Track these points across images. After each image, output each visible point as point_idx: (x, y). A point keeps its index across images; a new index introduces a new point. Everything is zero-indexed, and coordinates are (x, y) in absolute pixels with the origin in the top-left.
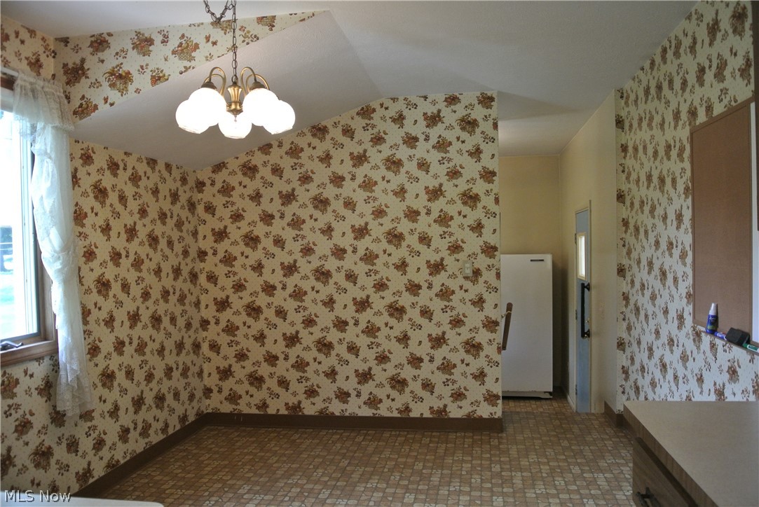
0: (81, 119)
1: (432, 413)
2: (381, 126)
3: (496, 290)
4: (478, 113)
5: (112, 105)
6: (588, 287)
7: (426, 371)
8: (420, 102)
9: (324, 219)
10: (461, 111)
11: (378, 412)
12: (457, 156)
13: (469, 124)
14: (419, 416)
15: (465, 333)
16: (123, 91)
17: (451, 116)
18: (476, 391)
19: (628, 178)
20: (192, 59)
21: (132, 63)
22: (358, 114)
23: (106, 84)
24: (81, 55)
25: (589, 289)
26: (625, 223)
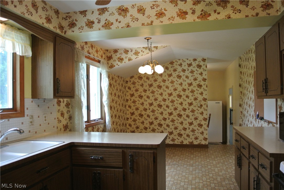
0: (111, 69)
1: (189, 143)
2: (176, 67)
3: (206, 110)
4: (202, 63)
5: (119, 65)
6: (232, 110)
7: (188, 132)
8: (186, 60)
9: (160, 91)
10: (197, 63)
11: (175, 143)
12: (196, 75)
13: (199, 66)
14: (185, 144)
15: (198, 122)
16: (121, 62)
17: (194, 64)
18: (201, 137)
19: (242, 81)
20: (138, 55)
21: (124, 56)
22: (170, 63)
23: (117, 61)
24: (111, 54)
25: (232, 111)
26: (241, 92)
